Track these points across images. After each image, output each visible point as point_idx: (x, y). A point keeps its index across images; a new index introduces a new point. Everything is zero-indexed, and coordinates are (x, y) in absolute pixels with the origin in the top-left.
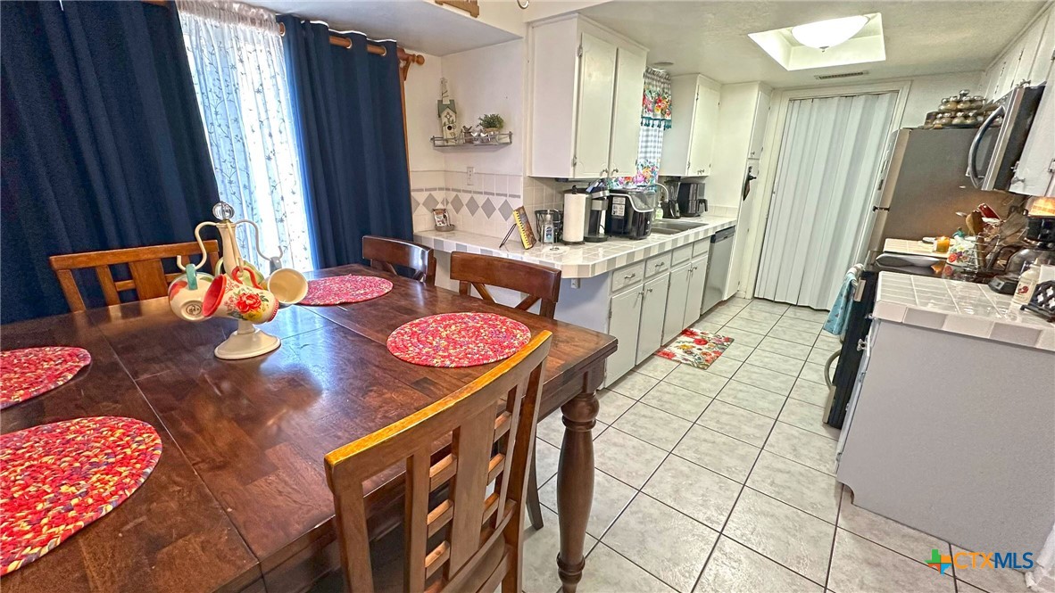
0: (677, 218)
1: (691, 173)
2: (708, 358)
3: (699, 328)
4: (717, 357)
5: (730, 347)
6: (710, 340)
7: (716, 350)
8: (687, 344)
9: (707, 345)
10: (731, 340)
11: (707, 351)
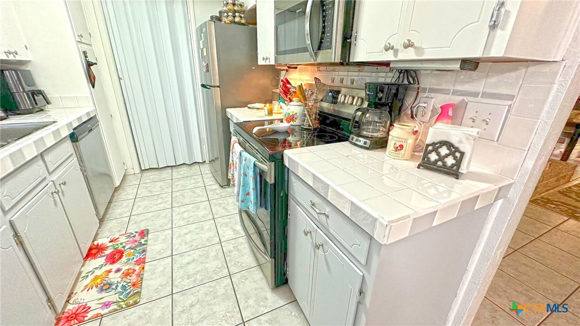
2: (134, 278)
3: (104, 235)
4: (143, 268)
5: (149, 242)
6: (124, 247)
7: (138, 259)
8: (98, 273)
9: (124, 257)
10: (145, 232)
11: (127, 267)
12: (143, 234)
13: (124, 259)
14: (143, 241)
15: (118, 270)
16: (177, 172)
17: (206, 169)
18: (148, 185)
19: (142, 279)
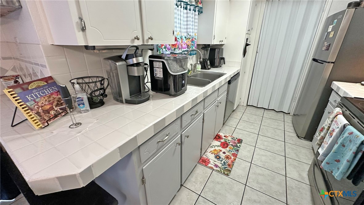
0: (209, 69)
1: (215, 42)
2: (230, 162)
3: (223, 132)
4: (235, 160)
5: (241, 147)
6: (229, 143)
7: (234, 153)
8: (217, 148)
9: (228, 148)
10: (241, 141)
11: (228, 154)
12: (240, 141)
13: (228, 149)
14: (238, 145)
15: (224, 153)
16: (267, 113)
17: (289, 119)
18: (248, 115)
19: (233, 165)
